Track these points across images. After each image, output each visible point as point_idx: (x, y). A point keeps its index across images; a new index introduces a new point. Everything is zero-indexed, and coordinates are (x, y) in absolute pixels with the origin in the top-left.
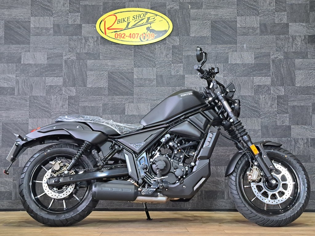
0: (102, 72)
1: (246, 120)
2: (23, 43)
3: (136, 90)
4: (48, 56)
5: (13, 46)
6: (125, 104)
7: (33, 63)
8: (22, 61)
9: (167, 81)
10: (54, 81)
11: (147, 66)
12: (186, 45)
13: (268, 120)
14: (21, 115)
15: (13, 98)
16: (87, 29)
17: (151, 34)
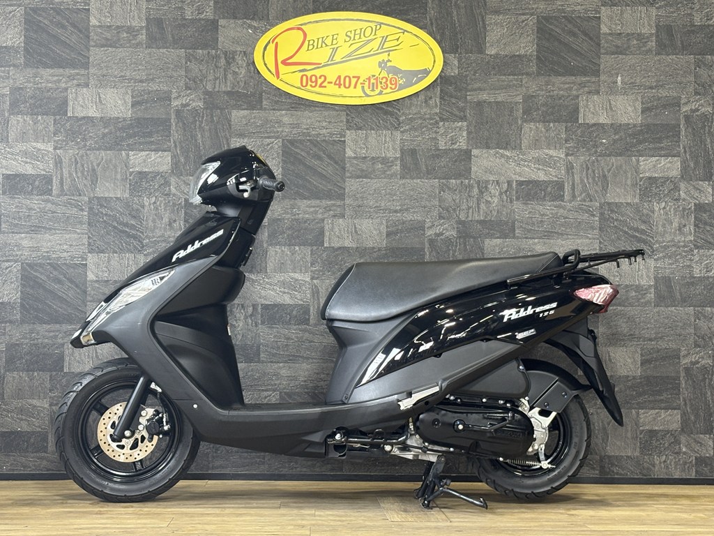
0: (268, 141)
2: (73, 65)
3: (352, 185)
4: (134, 97)
5: (46, 73)
6: (323, 220)
7: (98, 115)
8: (70, 108)
9: (426, 166)
10: (149, 160)
11: (379, 127)
12: (474, 75)
13: (671, 264)
14: (67, 245)
15: (47, 201)
16: (230, 32)
17: (389, 79)
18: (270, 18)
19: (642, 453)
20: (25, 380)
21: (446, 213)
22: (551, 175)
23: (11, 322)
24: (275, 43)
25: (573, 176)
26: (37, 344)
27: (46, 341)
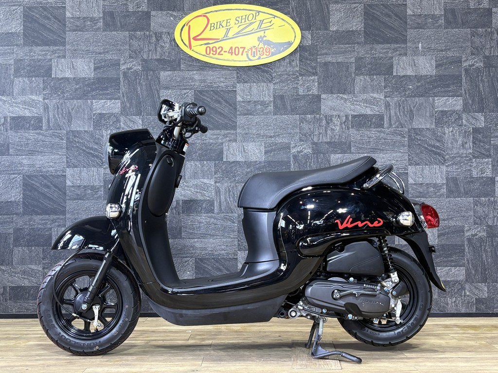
0: (185, 91)
1: (422, 168)
2: (55, 44)
3: (241, 120)
4: (96, 64)
5: (37, 49)
6: (222, 144)
7: (72, 76)
8: (53, 72)
9: (291, 106)
10: (106, 106)
11: (259, 81)
12: (322, 44)
13: (457, 169)
14: (52, 163)
15: (39, 134)
16: (158, 19)
17: (265, 49)
18: (185, 10)
19: (439, 296)
20: (26, 253)
21: (305, 137)
22: (375, 110)
23: (16, 214)
24: (188, 26)
25: (390, 111)
26: (34, 229)
27: (40, 226)
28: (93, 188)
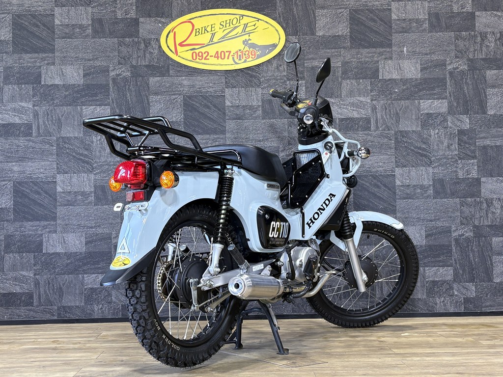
0: (174, 97)
1: (409, 170)
2: (44, 51)
3: (230, 125)
4: (85, 71)
5: (26, 56)
7: (61, 83)
8: (43, 79)
9: (279, 110)
10: (96, 112)
11: (247, 86)
12: (309, 49)
13: (443, 170)
14: (43, 169)
15: (29, 140)
16: (146, 25)
17: (250, 52)
18: (173, 16)
19: (428, 296)
20: (17, 259)
21: (293, 141)
22: (361, 114)
23: (7, 221)
24: (173, 32)
25: (376, 114)
26: (24, 235)
27: (31, 232)
28: (83, 194)
